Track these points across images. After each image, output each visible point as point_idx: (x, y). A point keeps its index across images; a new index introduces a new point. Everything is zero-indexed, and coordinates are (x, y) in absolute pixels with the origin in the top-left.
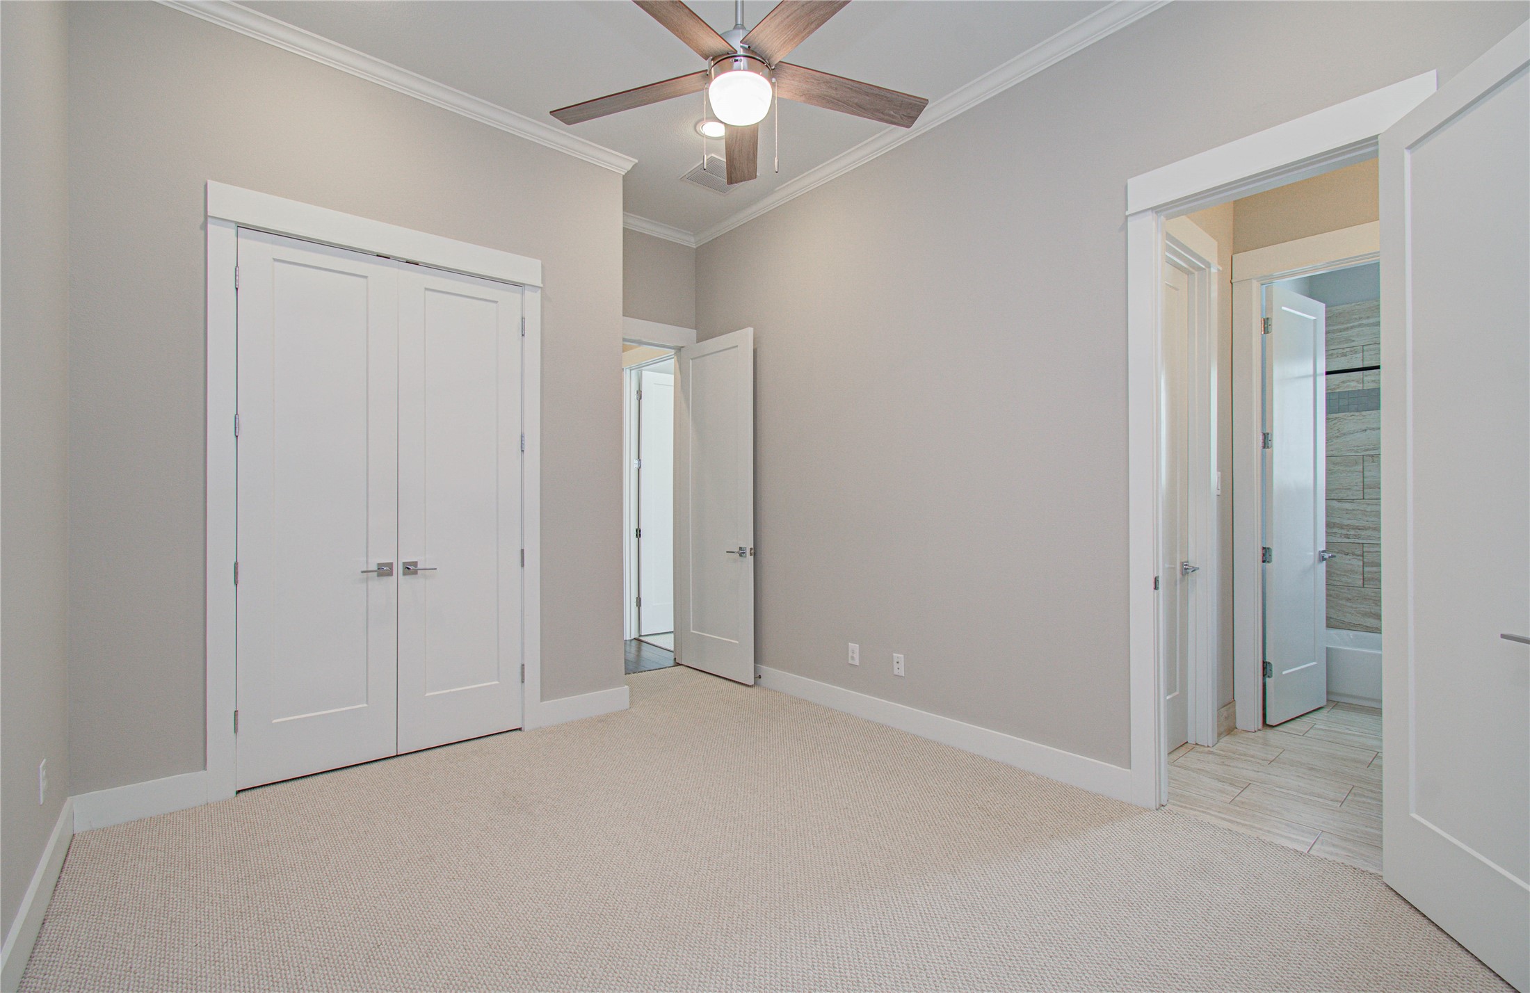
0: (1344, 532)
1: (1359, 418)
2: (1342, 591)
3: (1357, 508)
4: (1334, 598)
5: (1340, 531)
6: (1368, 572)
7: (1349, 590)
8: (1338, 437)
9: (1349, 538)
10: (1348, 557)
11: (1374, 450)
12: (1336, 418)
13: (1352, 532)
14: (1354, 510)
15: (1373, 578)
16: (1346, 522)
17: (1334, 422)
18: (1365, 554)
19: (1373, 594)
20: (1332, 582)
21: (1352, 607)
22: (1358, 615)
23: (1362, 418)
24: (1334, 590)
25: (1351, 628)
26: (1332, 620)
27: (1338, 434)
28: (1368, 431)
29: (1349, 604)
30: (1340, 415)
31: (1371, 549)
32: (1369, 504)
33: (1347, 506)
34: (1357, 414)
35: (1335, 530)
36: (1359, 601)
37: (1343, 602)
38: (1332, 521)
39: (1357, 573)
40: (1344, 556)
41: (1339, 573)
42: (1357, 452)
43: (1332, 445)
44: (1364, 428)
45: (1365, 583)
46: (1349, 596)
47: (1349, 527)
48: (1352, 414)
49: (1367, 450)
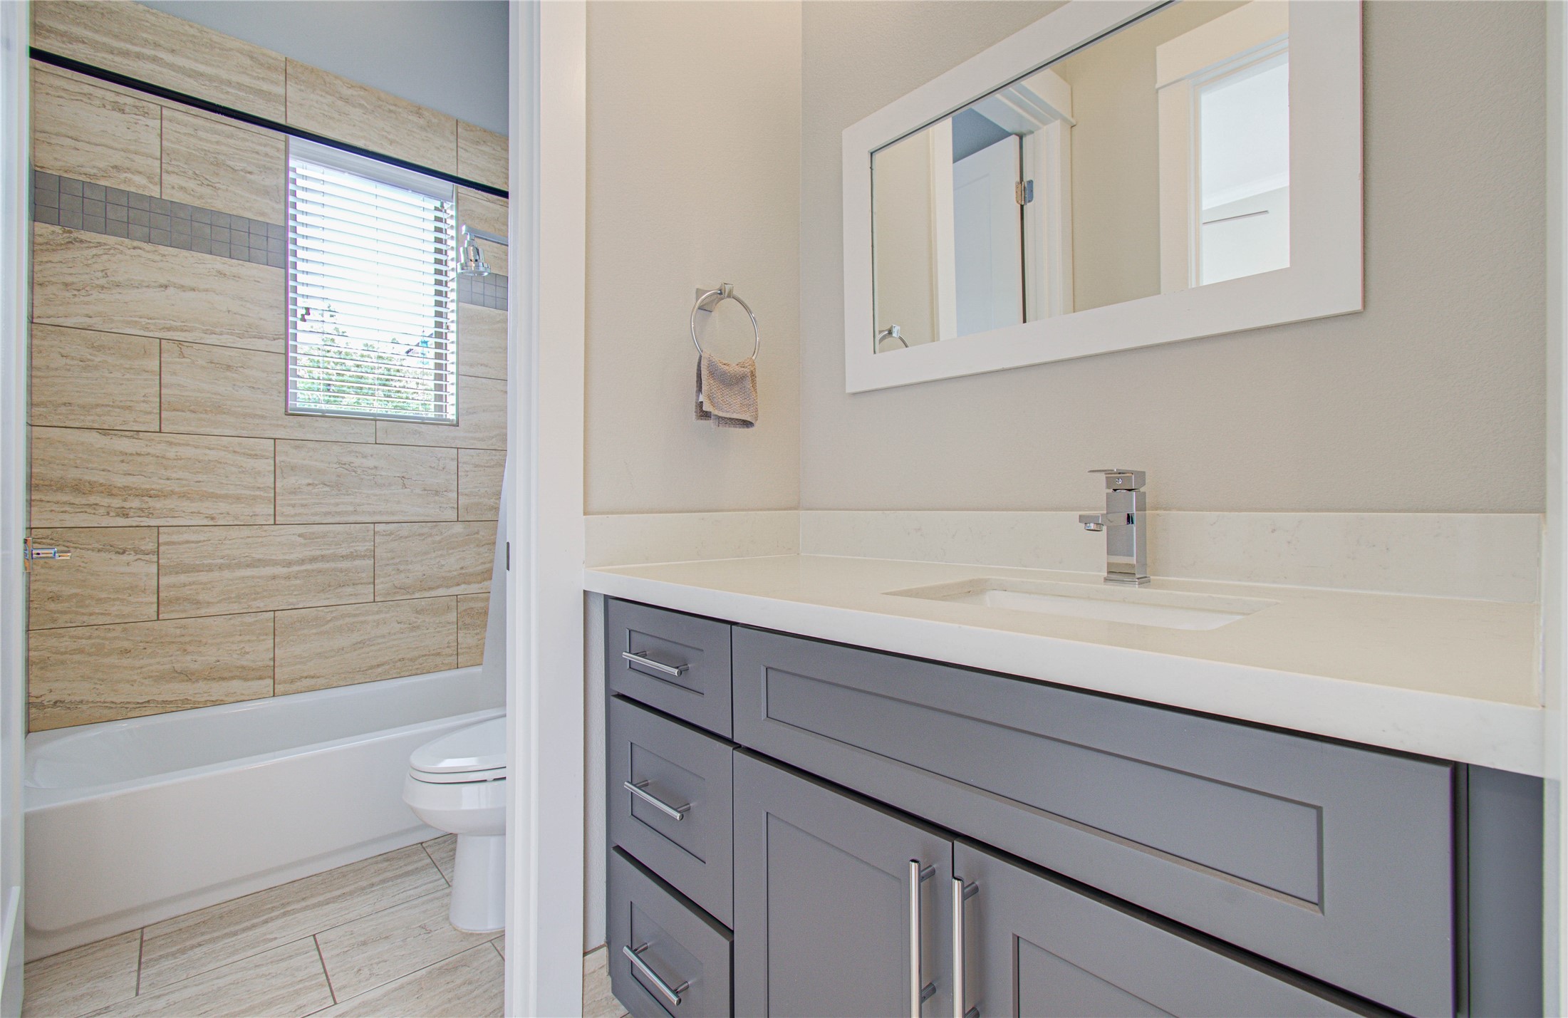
0: (116, 503)
1: (150, 256)
2: (110, 635)
3: (145, 450)
4: (90, 654)
5: (106, 501)
6: (169, 586)
7: (125, 630)
8: (103, 287)
9: (126, 516)
10: (125, 558)
11: (182, 330)
12: (99, 244)
13: (135, 503)
14: (138, 454)
15: (178, 599)
16: (120, 481)
17: (94, 251)
18: (162, 548)
19: (178, 631)
20: (86, 618)
21: (133, 668)
22: (146, 682)
23: (158, 258)
24: (90, 638)
25: (130, 715)
26: (84, 707)
27: (102, 282)
28: (171, 290)
29: (126, 662)
30: (111, 240)
31: (175, 538)
32: (171, 444)
33: (125, 444)
34: (148, 247)
35: (93, 499)
36: (149, 651)
37: (114, 660)
38: (87, 478)
39: (144, 591)
40: (114, 557)
41: (103, 595)
42: (147, 329)
43: (87, 303)
44: (163, 281)
45: (162, 609)
46: (126, 644)
47: (127, 491)
48: (136, 243)
49: (169, 329)
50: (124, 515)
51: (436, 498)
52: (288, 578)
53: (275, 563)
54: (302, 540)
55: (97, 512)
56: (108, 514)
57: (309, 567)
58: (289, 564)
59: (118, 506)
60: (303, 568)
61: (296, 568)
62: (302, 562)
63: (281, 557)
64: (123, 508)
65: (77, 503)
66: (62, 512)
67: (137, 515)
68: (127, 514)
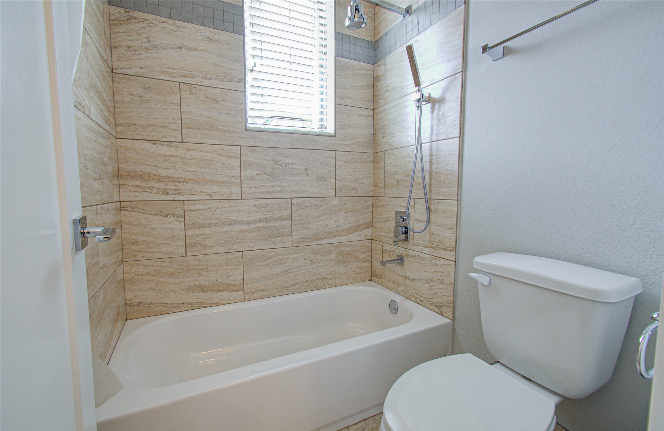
0: (162, 186)
1: (172, 27)
2: (163, 265)
3: (175, 154)
4: (154, 276)
5: (157, 185)
6: (191, 236)
7: (170, 262)
8: (148, 49)
9: (168, 194)
10: (168, 219)
11: (191, 77)
12: (144, 20)
13: (171, 186)
14: (172, 156)
15: (195, 244)
16: (164, 173)
17: (142, 25)
18: (186, 213)
19: (196, 263)
20: (150, 255)
21: (175, 284)
22: (182, 292)
23: (176, 29)
24: (153, 266)
25: (175, 311)
26: (153, 306)
27: (147, 45)
28: (184, 50)
29: (171, 280)
30: (150, 17)
31: (193, 207)
32: (188, 149)
33: (164, 150)
34: (170, 21)
35: (151, 184)
36: (182, 274)
37: (165, 279)
38: (146, 171)
39: (178, 239)
40: (163, 218)
41: (159, 241)
42: (172, 76)
43: (140, 59)
44: (179, 44)
45: (188, 250)
46: (172, 270)
47: (168, 179)
48: (164, 19)
49: (184, 76)
50: (166, 193)
51: (324, 182)
52: (249, 232)
53: (242, 223)
54: (255, 209)
55: (153, 192)
56: (158, 192)
57: (259, 225)
58: (249, 223)
59: (163, 188)
60: (256, 226)
61: (252, 226)
62: (255, 222)
63: (245, 219)
64: (166, 189)
65: (143, 186)
66: (135, 192)
67: (173, 193)
68: (168, 193)
